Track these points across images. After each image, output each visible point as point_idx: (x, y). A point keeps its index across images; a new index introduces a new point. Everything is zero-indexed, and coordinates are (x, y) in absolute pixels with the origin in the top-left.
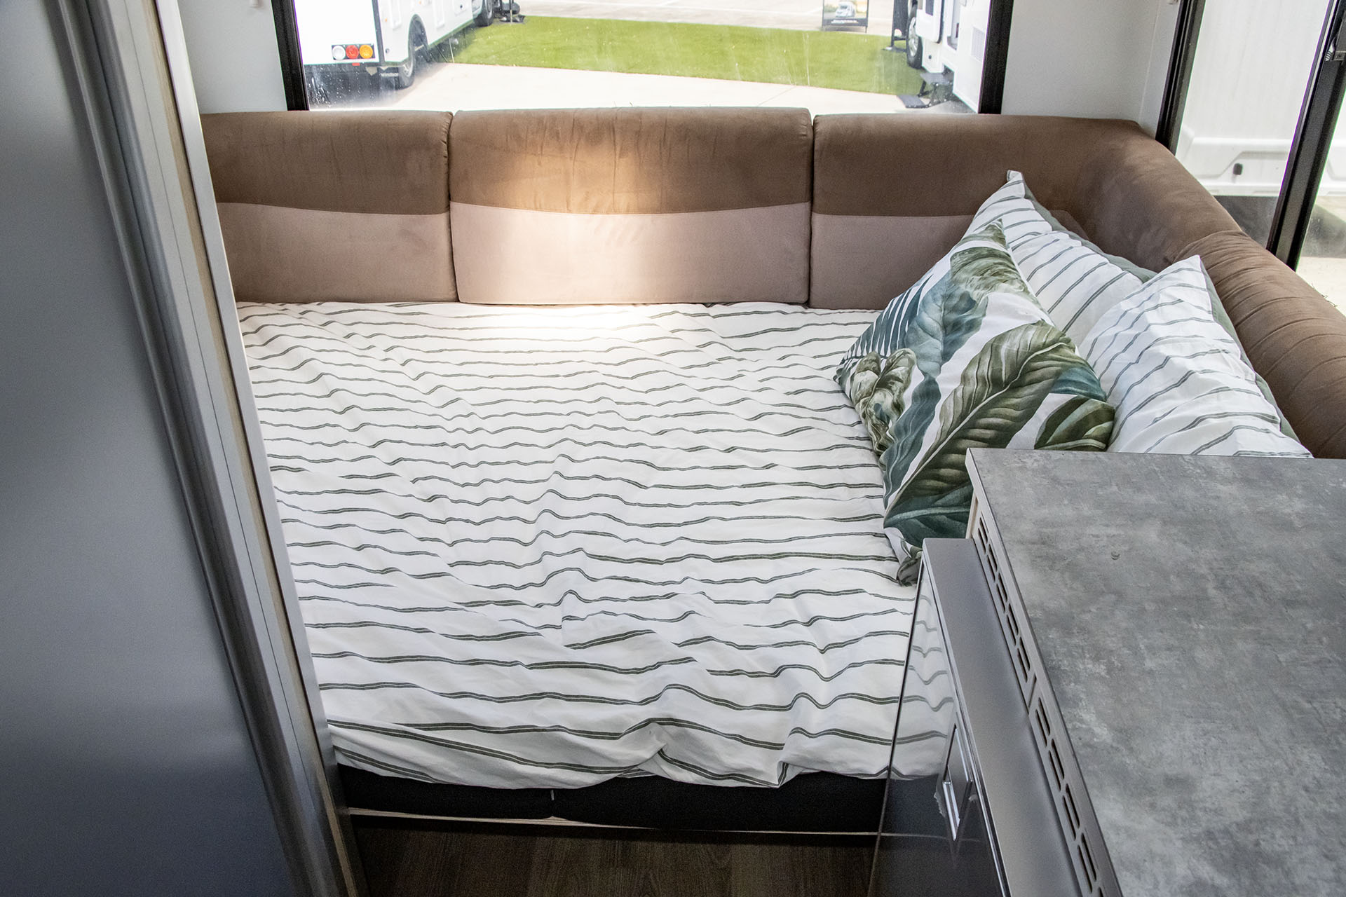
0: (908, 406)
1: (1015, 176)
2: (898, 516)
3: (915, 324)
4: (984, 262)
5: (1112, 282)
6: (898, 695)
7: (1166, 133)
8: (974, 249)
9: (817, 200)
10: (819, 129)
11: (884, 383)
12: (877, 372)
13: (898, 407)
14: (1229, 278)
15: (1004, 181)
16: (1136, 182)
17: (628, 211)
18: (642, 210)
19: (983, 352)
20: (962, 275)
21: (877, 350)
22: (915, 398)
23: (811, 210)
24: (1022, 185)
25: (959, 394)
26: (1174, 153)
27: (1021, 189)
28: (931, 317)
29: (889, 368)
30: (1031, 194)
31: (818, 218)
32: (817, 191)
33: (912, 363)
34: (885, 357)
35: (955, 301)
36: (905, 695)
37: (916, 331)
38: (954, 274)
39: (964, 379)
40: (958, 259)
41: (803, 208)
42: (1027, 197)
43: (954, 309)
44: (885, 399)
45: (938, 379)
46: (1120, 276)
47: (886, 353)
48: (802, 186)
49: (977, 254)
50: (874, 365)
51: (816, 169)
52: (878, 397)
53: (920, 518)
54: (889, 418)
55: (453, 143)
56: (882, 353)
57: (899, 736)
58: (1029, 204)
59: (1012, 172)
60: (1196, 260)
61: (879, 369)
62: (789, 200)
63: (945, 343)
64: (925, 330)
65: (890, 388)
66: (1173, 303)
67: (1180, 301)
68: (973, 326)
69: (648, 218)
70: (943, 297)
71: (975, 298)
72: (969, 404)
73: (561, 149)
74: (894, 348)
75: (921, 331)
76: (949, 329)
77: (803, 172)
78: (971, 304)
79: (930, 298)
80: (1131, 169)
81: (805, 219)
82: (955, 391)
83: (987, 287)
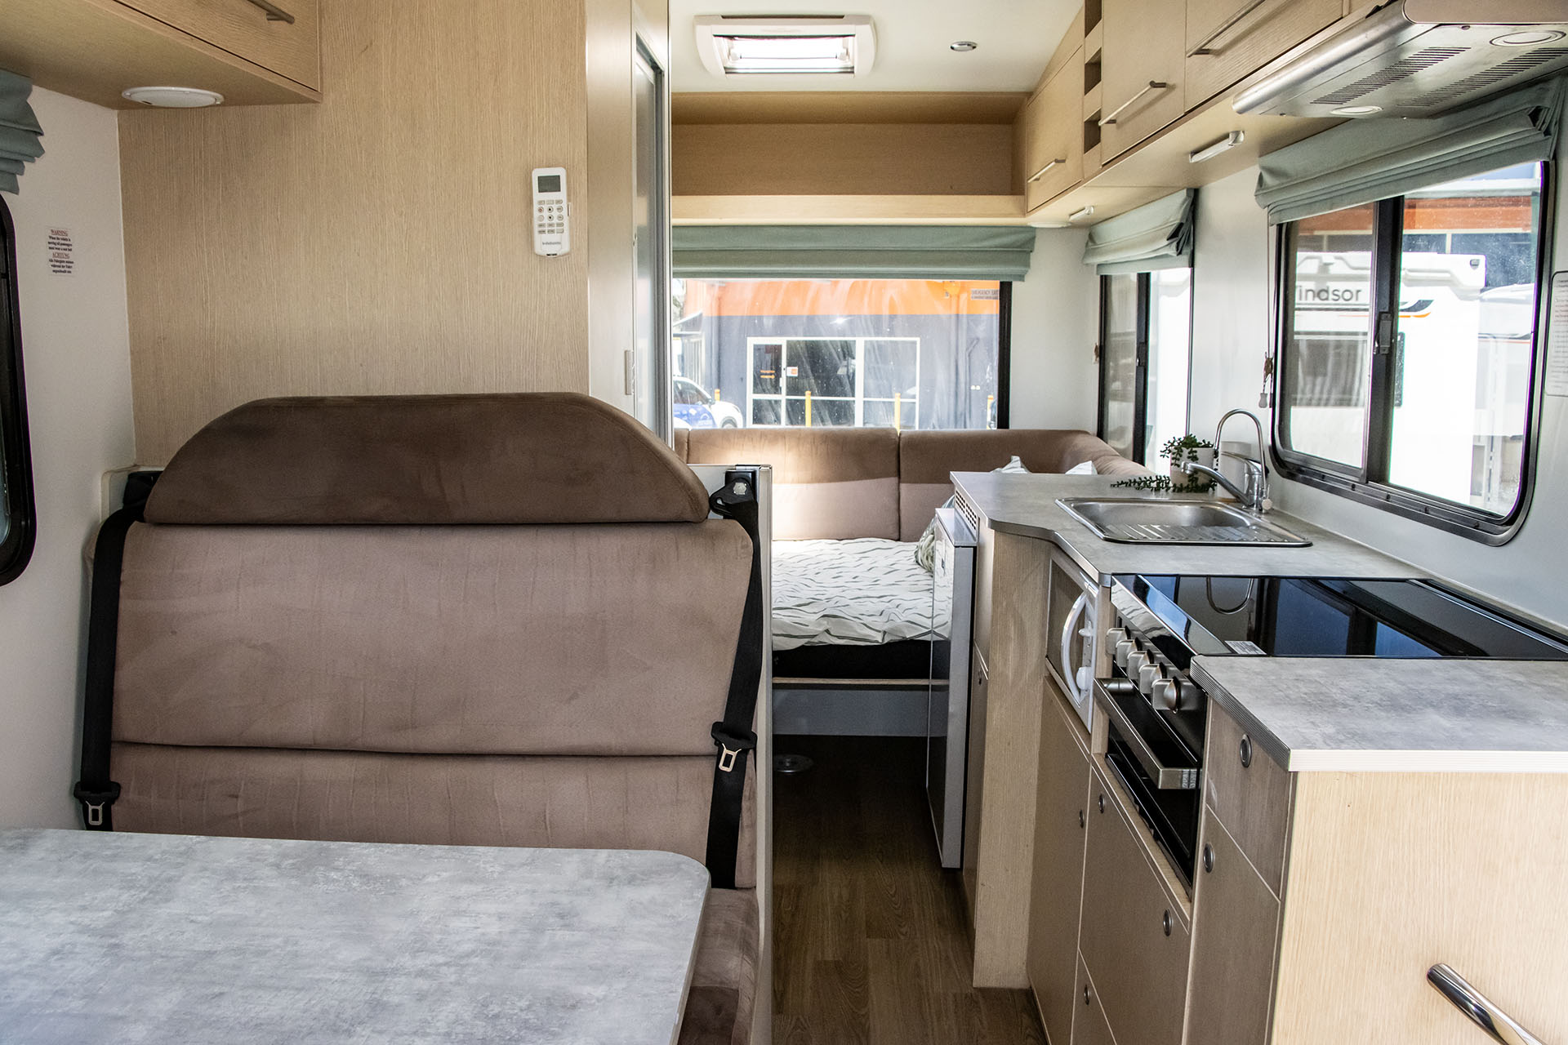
1: (1016, 459)
7: (1101, 433)
9: (902, 476)
10: (902, 436)
15: (1009, 460)
17: (793, 482)
18: (819, 481)
23: (899, 482)
24: (1019, 462)
30: (1024, 466)
31: (903, 486)
32: (902, 470)
41: (894, 480)
42: (1022, 467)
48: (894, 469)
51: (901, 458)
55: (691, 443)
59: (1014, 456)
62: (887, 475)
69: (816, 485)
73: (754, 447)
77: (894, 459)
81: (895, 487)
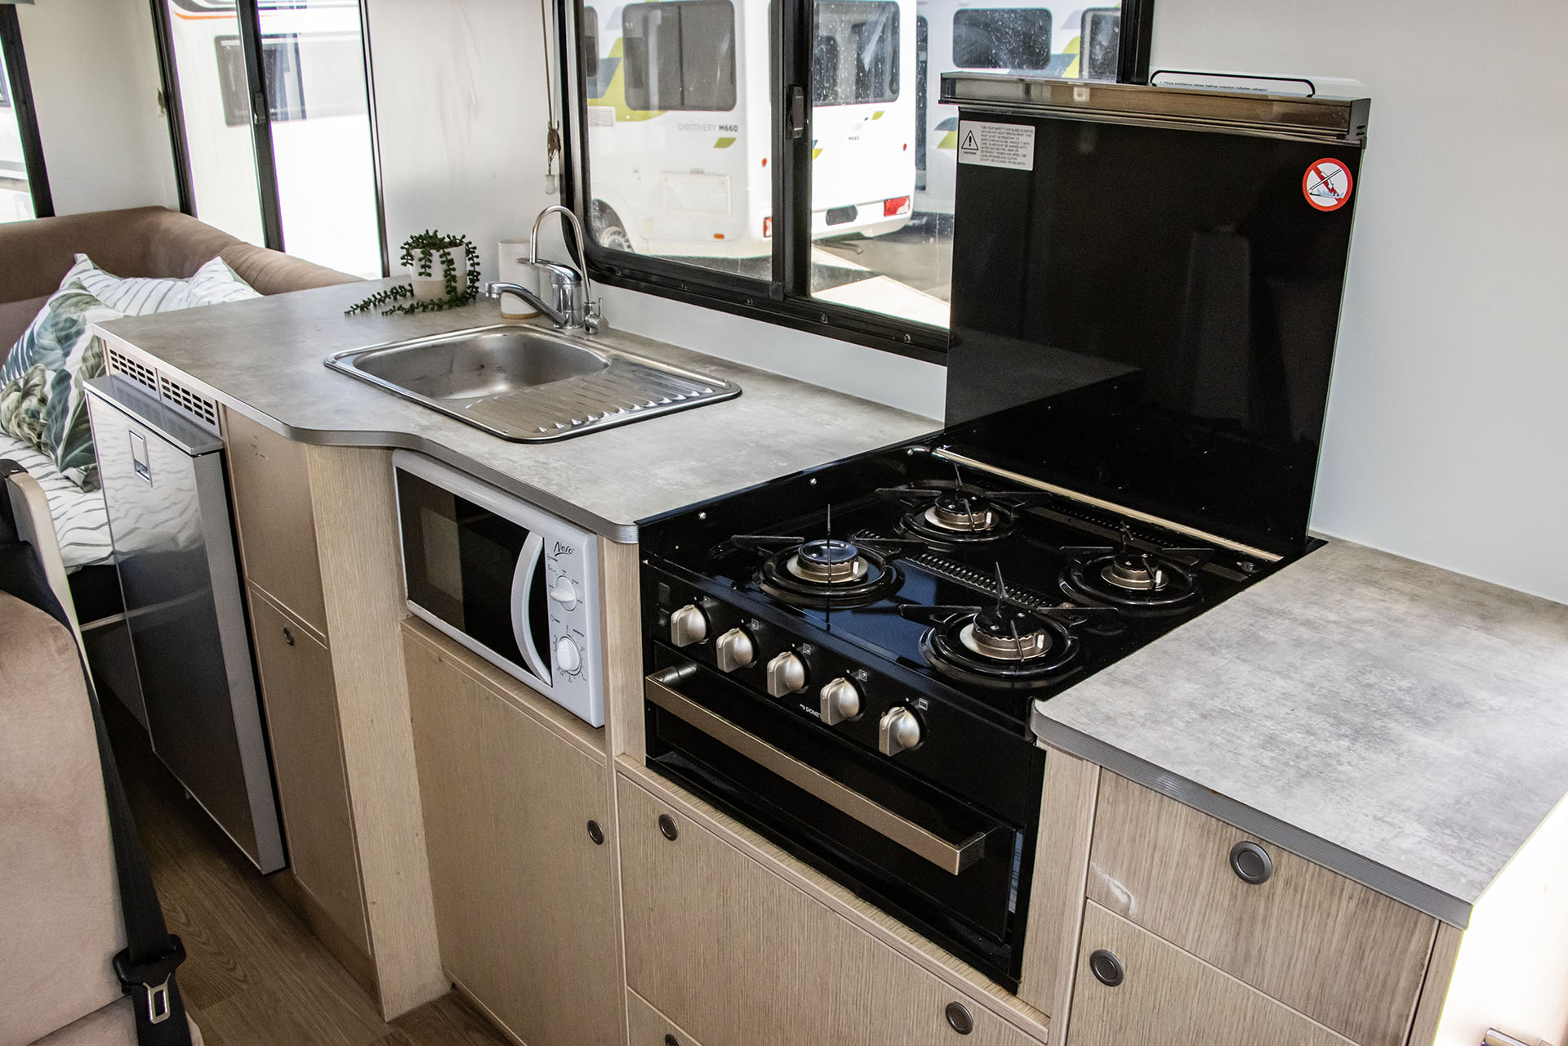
0: (50, 396)
1: (82, 258)
2: (69, 458)
3: (36, 348)
4: (74, 300)
5: (169, 290)
6: (107, 521)
7: (187, 206)
8: (65, 295)
11: (26, 394)
12: (18, 390)
13: (43, 401)
14: (241, 265)
15: (73, 262)
16: (171, 237)
19: (92, 342)
20: (61, 310)
21: (12, 378)
22: (53, 387)
24: (89, 262)
25: (84, 368)
26: (196, 217)
27: (89, 264)
28: (48, 339)
29: (27, 382)
30: (97, 267)
33: (43, 371)
34: (21, 377)
35: (61, 325)
36: (111, 518)
37: (39, 352)
38: (55, 311)
39: (84, 359)
40: (54, 303)
42: (95, 268)
43: (62, 329)
44: (32, 402)
45: (66, 368)
46: (174, 285)
47: (20, 374)
49: (68, 297)
50: (15, 387)
52: (25, 405)
53: (82, 451)
54: (38, 413)
56: (18, 376)
57: (115, 538)
58: (99, 272)
59: (78, 255)
60: (218, 259)
61: (20, 387)
63: (63, 349)
64: (45, 349)
65: (32, 394)
66: (208, 280)
67: (212, 278)
68: (79, 333)
70: (52, 326)
71: (75, 318)
72: (92, 370)
74: (25, 369)
75: (43, 351)
76: (63, 341)
78: (74, 322)
79: (42, 330)
80: (166, 231)
82: (81, 368)
83: (82, 310)
